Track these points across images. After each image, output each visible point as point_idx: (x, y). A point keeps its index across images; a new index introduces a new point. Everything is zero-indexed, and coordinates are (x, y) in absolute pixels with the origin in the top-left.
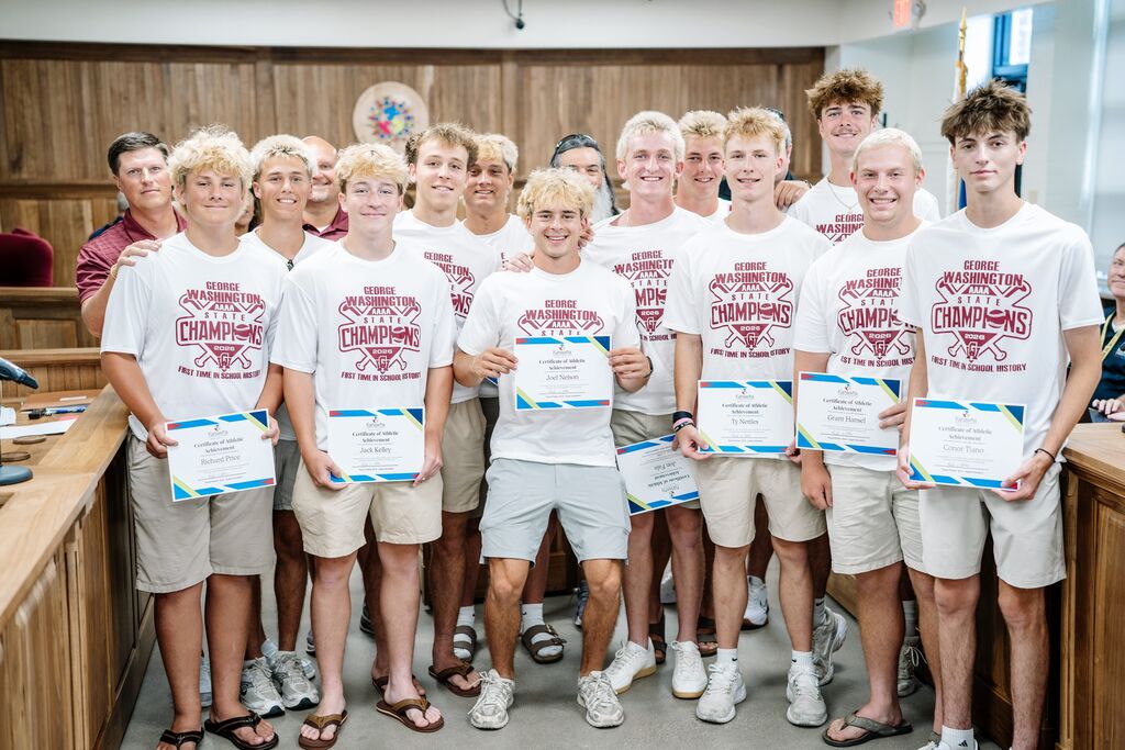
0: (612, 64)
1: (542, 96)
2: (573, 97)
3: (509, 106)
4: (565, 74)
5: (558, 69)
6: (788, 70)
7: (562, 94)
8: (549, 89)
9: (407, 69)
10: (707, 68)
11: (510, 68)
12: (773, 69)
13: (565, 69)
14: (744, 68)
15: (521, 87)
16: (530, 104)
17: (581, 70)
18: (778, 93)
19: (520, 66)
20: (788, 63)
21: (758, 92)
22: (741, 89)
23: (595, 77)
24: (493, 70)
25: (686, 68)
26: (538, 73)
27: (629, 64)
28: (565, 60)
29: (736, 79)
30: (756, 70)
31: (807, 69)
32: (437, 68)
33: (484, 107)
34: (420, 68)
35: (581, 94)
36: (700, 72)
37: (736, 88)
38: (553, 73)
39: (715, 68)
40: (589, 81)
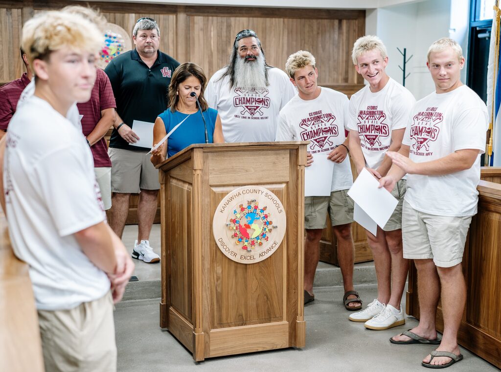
0: (243, 17)
1: (201, 34)
2: (219, 35)
3: (181, 39)
4: (215, 22)
5: (210, 18)
6: (344, 22)
7: (213, 33)
8: (205, 30)
9: (118, 16)
10: (299, 20)
11: (182, 16)
12: (336, 22)
13: (215, 18)
14: (320, 21)
15: (189, 28)
16: (194, 39)
17: (224, 19)
18: (339, 37)
19: (187, 15)
20: (344, 19)
21: (327, 35)
22: (318, 33)
23: (233, 24)
24: (172, 17)
25: (286, 20)
26: (199, 20)
27: (253, 17)
28: (215, 13)
29: (315, 28)
30: (326, 22)
31: (355, 23)
32: (137, 15)
33: (166, 40)
34: (126, 15)
35: (224, 34)
36: (294, 23)
37: (315, 33)
38: (208, 20)
39: (303, 20)
40: (229, 26)
